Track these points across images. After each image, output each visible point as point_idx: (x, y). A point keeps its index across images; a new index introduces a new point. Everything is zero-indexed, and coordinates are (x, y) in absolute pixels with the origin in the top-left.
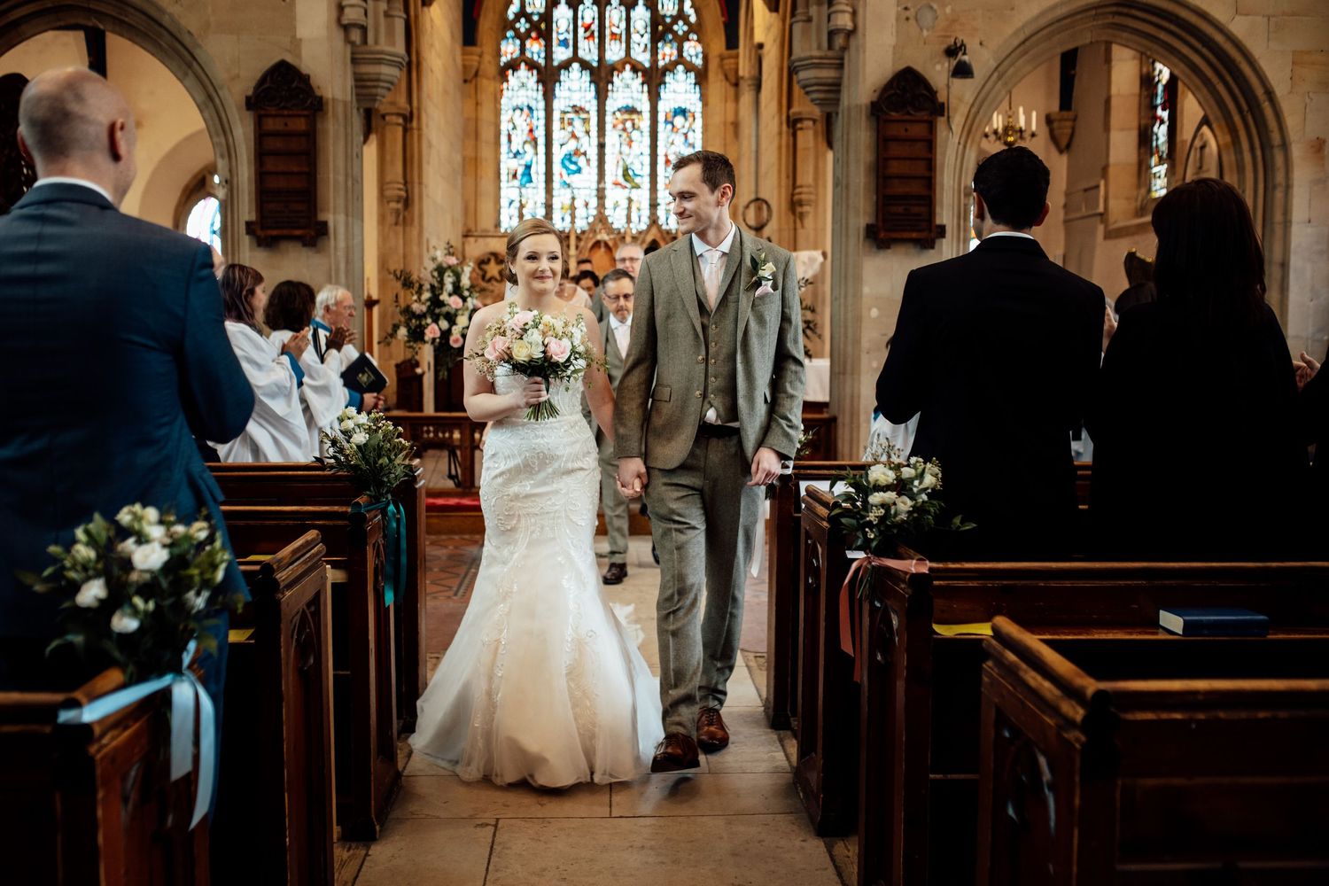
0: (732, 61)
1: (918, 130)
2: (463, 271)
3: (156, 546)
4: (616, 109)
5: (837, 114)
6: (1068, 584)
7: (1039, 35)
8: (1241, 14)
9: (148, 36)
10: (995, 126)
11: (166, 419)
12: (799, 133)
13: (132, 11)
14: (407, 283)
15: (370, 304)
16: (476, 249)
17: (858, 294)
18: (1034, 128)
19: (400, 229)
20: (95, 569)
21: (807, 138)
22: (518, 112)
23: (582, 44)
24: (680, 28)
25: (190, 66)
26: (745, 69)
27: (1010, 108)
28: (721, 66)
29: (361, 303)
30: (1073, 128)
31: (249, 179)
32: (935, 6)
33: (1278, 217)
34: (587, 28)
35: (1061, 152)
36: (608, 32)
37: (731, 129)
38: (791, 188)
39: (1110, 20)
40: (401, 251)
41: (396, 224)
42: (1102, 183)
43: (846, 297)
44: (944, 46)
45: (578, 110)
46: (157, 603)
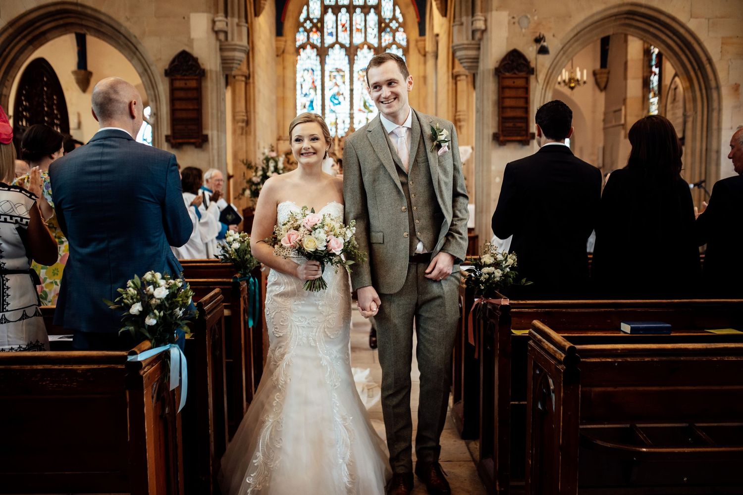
0: (422, 43)
1: (520, 82)
2: (279, 160)
3: (163, 288)
4: (359, 70)
5: (477, 74)
6: (576, 310)
7: (586, 30)
8: (694, 18)
9: (112, 38)
10: (564, 78)
11: (157, 234)
12: (459, 83)
13: (105, 25)
14: (249, 166)
15: (229, 177)
16: (284, 146)
17: (489, 170)
18: (585, 78)
19: (244, 137)
20: (137, 298)
21: (463, 85)
22: (306, 72)
23: (341, 34)
24: (394, 25)
25: (135, 53)
26: (429, 47)
27: (572, 68)
28: (416, 45)
29: (225, 178)
30: (608, 78)
31: (167, 113)
32: (529, 16)
33: (715, 126)
34: (343, 26)
35: (601, 90)
36: (354, 28)
37: (422, 80)
38: (454, 112)
39: (623, 21)
40: (244, 149)
41: (242, 134)
42: (623, 108)
43: (482, 171)
44: (534, 38)
45: (338, 70)
46: (164, 313)
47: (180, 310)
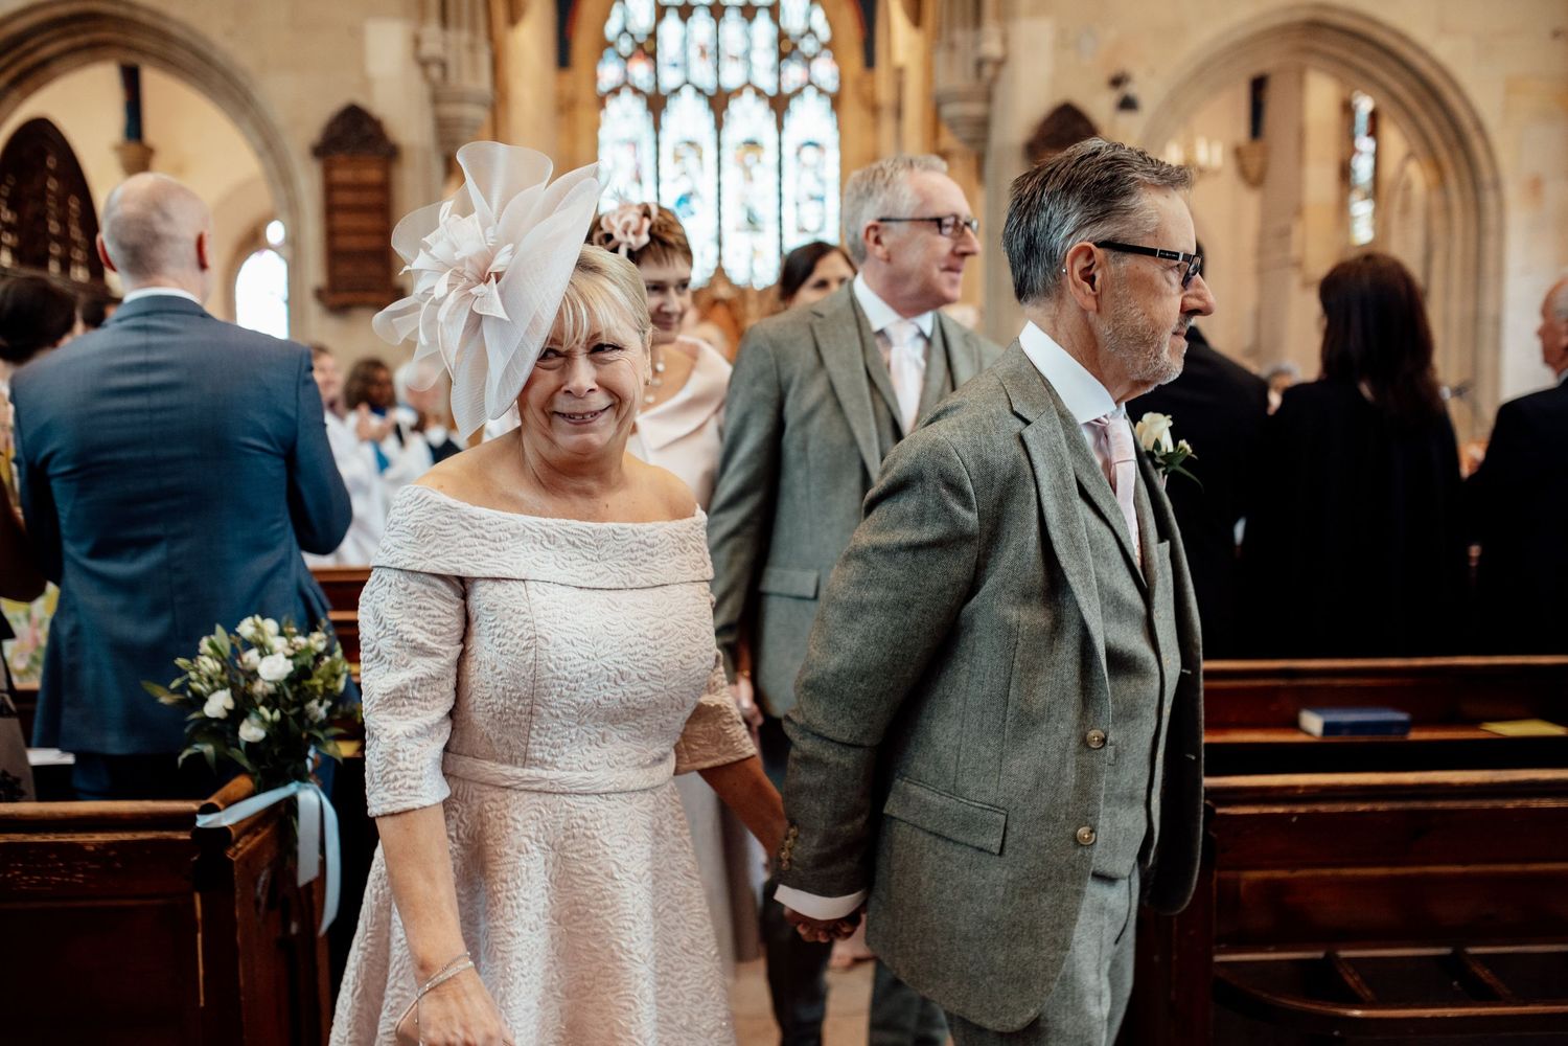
0: (869, 83)
3: (280, 657)
4: (734, 143)
5: (987, 154)
7: (1218, 61)
8: (1448, 34)
9: (194, 76)
13: (178, 48)
18: (1217, 163)
22: (620, 146)
23: (694, 65)
24: (808, 46)
25: (244, 108)
28: (857, 91)
30: (1264, 163)
32: (1097, 31)
33: (1491, 267)
34: (699, 46)
35: (1251, 187)
36: (724, 53)
42: (1297, 225)
44: (1108, 76)
46: (282, 713)
47: (321, 704)
